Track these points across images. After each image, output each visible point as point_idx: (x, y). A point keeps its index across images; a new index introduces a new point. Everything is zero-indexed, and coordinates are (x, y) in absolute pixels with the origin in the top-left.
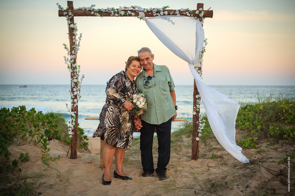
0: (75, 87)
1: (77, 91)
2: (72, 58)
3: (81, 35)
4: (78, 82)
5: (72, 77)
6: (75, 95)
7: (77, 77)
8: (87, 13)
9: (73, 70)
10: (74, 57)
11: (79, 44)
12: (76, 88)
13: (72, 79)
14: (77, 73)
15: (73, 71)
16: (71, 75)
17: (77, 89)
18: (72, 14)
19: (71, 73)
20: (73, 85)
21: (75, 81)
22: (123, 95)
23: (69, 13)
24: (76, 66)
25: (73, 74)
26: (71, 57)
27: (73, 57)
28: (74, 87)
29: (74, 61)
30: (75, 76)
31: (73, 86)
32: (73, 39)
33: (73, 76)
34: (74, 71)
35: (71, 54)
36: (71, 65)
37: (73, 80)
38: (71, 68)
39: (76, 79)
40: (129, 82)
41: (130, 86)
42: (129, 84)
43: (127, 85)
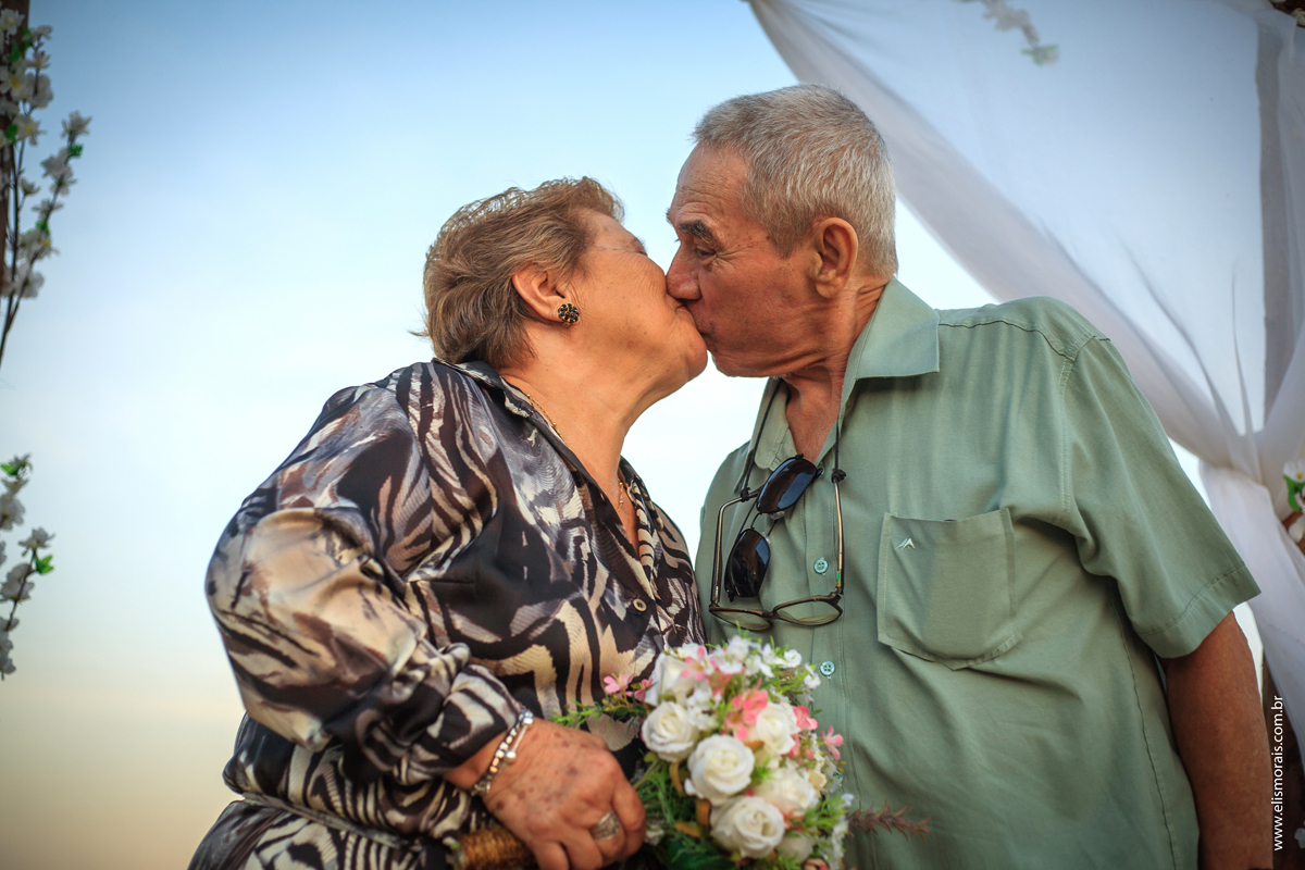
40: (559, 480)
41: (575, 532)
42: (563, 498)
43: (531, 507)
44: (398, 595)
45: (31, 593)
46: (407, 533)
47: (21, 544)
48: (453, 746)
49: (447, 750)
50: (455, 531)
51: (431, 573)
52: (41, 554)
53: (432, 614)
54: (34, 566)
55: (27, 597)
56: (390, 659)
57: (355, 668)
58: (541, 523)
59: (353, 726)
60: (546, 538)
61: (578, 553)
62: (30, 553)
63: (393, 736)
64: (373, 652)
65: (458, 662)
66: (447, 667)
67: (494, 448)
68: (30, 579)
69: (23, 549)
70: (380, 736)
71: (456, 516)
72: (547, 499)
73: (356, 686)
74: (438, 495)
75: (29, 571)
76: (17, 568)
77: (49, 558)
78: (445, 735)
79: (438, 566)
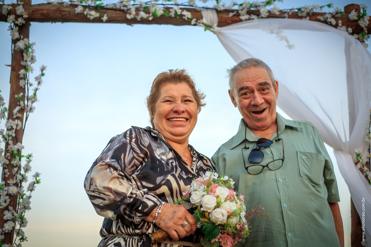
0: (11, 208)
1: (14, 222)
2: (12, 128)
3: (44, 72)
4: (21, 197)
5: (4, 179)
6: (7, 232)
7: (19, 182)
8: (65, 9)
9: (10, 161)
10: (17, 125)
11: (35, 94)
12: (13, 211)
13: (4, 183)
14: (19, 168)
15: (7, 162)
16: (4, 174)
17: (15, 214)
18: (25, 11)
19: (4, 168)
20: (5, 202)
21: (13, 190)
22: (151, 186)
23: (16, 9)
24: (19, 151)
25: (7, 170)
26: (9, 124)
27: (14, 123)
28: (7, 208)
29: (14, 135)
30: (15, 178)
31: (4, 205)
32: (21, 78)
33: (7, 176)
34: (12, 163)
35: (11, 116)
36: (7, 144)
37: (6, 188)
38: (5, 154)
39: (16, 185)
40: (166, 150)
41: (171, 161)
42: (167, 154)
43: (159, 156)
44: (129, 180)
45: (35, 189)
46: (129, 165)
47: (33, 176)
48: (145, 211)
49: (144, 212)
50: (141, 163)
51: (136, 173)
52: (38, 178)
53: (138, 183)
54: (36, 182)
55: (34, 190)
56: (127, 193)
57: (119, 197)
58: (162, 159)
59: (120, 210)
60: (163, 162)
61: (172, 165)
62: (35, 178)
63: (131, 211)
64: (123, 193)
65: (144, 192)
66: (141, 193)
67: (148, 143)
68: (35, 185)
69: (33, 177)
70: (128, 212)
71: (141, 160)
72: (163, 154)
73: (120, 201)
74: (135, 155)
75: (35, 183)
76: (32, 183)
77: (40, 180)
78: (143, 209)
79: (138, 172)
